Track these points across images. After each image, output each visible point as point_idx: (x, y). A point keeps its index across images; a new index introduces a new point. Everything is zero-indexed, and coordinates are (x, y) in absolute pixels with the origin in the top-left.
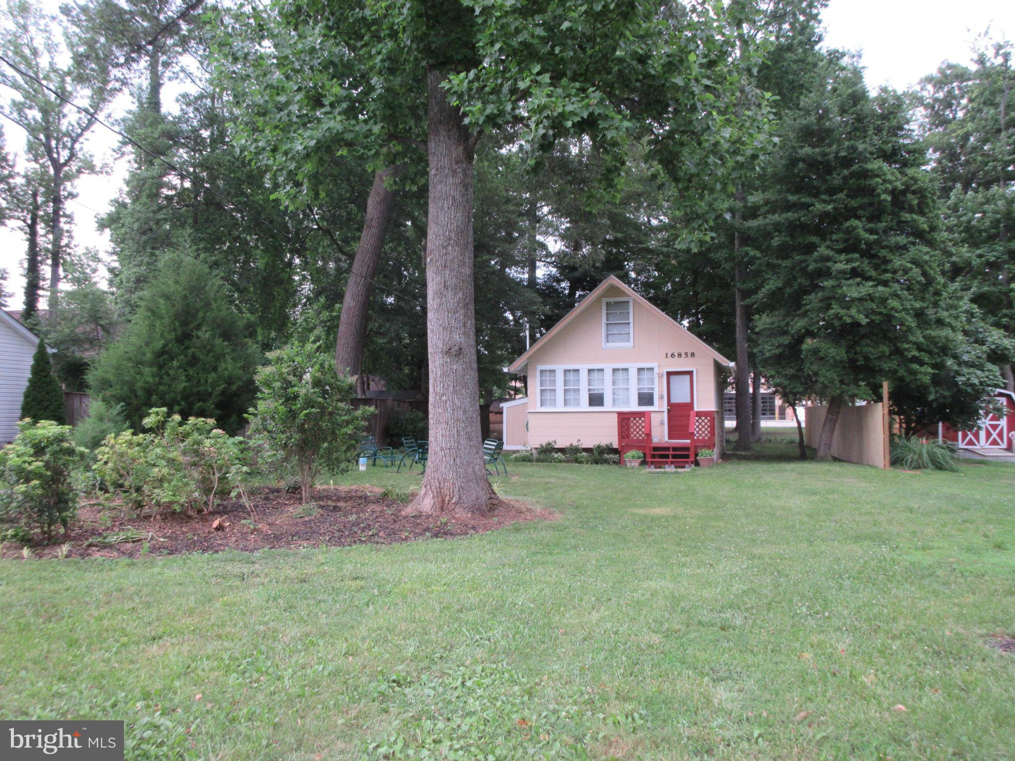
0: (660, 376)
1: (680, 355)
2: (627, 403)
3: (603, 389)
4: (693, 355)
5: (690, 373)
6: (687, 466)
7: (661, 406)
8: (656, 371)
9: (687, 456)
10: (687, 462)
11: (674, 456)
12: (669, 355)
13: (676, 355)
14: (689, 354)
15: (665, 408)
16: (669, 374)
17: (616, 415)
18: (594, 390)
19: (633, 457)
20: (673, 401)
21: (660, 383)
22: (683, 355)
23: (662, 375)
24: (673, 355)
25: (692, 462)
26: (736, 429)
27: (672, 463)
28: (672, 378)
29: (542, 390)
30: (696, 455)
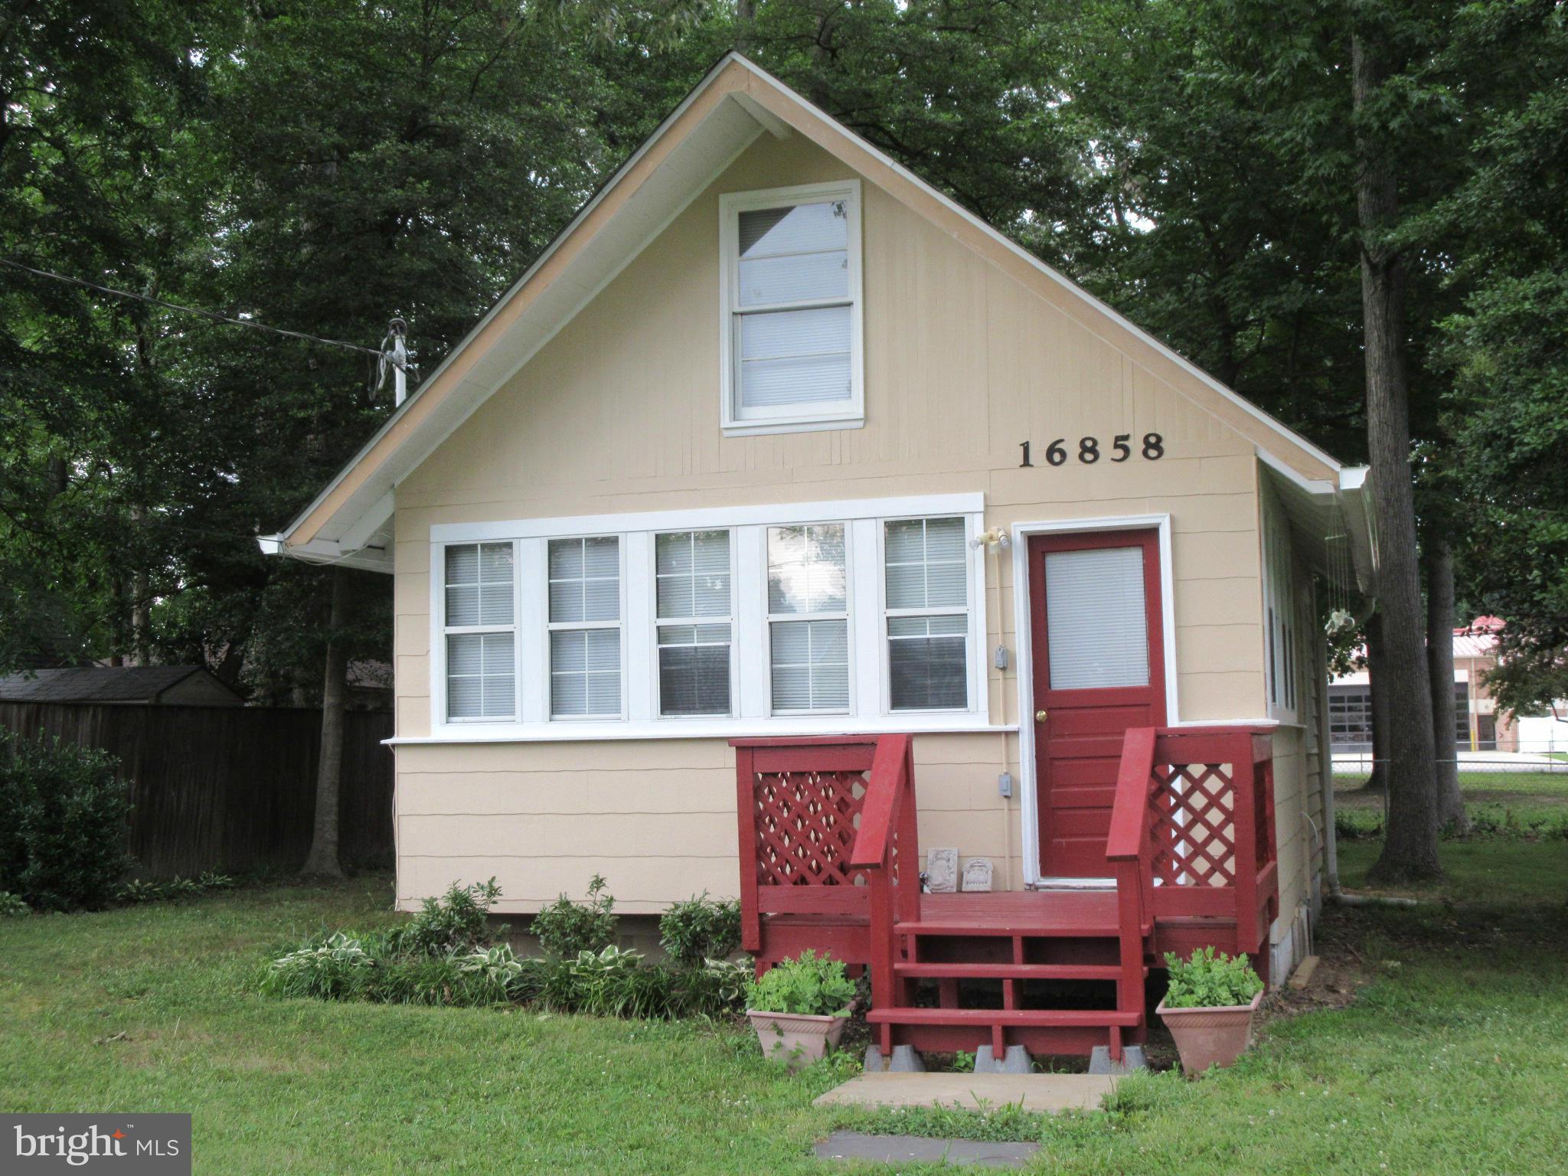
0: (997, 556)
1: (1089, 450)
2: (838, 698)
3: (725, 631)
4: (1154, 446)
5: (1144, 538)
6: (1098, 1054)
7: (999, 703)
8: (975, 528)
9: (1102, 995)
10: (1100, 1034)
11: (1032, 994)
12: (1038, 455)
13: (1072, 449)
14: (1136, 445)
15: (1022, 718)
16: (1041, 546)
17: (729, 757)
18: (686, 632)
19: (793, 1001)
20: (1063, 680)
21: (997, 592)
22: (1106, 449)
23: (1004, 553)
24: (1055, 453)
25: (1128, 1035)
26: (1375, 782)
27: (1011, 1035)
28: (1057, 565)
29: (452, 642)
30: (1156, 985)
